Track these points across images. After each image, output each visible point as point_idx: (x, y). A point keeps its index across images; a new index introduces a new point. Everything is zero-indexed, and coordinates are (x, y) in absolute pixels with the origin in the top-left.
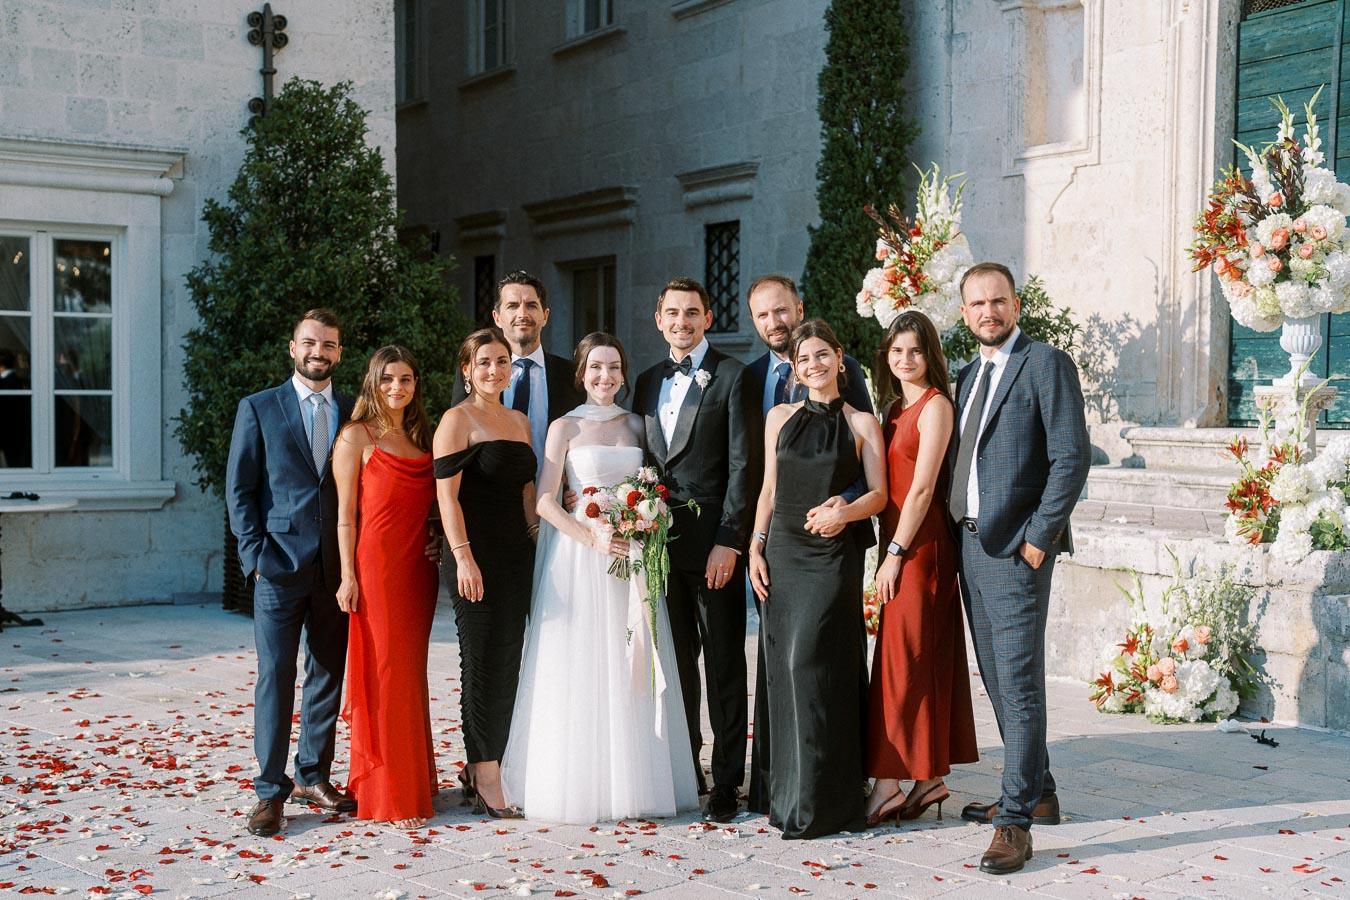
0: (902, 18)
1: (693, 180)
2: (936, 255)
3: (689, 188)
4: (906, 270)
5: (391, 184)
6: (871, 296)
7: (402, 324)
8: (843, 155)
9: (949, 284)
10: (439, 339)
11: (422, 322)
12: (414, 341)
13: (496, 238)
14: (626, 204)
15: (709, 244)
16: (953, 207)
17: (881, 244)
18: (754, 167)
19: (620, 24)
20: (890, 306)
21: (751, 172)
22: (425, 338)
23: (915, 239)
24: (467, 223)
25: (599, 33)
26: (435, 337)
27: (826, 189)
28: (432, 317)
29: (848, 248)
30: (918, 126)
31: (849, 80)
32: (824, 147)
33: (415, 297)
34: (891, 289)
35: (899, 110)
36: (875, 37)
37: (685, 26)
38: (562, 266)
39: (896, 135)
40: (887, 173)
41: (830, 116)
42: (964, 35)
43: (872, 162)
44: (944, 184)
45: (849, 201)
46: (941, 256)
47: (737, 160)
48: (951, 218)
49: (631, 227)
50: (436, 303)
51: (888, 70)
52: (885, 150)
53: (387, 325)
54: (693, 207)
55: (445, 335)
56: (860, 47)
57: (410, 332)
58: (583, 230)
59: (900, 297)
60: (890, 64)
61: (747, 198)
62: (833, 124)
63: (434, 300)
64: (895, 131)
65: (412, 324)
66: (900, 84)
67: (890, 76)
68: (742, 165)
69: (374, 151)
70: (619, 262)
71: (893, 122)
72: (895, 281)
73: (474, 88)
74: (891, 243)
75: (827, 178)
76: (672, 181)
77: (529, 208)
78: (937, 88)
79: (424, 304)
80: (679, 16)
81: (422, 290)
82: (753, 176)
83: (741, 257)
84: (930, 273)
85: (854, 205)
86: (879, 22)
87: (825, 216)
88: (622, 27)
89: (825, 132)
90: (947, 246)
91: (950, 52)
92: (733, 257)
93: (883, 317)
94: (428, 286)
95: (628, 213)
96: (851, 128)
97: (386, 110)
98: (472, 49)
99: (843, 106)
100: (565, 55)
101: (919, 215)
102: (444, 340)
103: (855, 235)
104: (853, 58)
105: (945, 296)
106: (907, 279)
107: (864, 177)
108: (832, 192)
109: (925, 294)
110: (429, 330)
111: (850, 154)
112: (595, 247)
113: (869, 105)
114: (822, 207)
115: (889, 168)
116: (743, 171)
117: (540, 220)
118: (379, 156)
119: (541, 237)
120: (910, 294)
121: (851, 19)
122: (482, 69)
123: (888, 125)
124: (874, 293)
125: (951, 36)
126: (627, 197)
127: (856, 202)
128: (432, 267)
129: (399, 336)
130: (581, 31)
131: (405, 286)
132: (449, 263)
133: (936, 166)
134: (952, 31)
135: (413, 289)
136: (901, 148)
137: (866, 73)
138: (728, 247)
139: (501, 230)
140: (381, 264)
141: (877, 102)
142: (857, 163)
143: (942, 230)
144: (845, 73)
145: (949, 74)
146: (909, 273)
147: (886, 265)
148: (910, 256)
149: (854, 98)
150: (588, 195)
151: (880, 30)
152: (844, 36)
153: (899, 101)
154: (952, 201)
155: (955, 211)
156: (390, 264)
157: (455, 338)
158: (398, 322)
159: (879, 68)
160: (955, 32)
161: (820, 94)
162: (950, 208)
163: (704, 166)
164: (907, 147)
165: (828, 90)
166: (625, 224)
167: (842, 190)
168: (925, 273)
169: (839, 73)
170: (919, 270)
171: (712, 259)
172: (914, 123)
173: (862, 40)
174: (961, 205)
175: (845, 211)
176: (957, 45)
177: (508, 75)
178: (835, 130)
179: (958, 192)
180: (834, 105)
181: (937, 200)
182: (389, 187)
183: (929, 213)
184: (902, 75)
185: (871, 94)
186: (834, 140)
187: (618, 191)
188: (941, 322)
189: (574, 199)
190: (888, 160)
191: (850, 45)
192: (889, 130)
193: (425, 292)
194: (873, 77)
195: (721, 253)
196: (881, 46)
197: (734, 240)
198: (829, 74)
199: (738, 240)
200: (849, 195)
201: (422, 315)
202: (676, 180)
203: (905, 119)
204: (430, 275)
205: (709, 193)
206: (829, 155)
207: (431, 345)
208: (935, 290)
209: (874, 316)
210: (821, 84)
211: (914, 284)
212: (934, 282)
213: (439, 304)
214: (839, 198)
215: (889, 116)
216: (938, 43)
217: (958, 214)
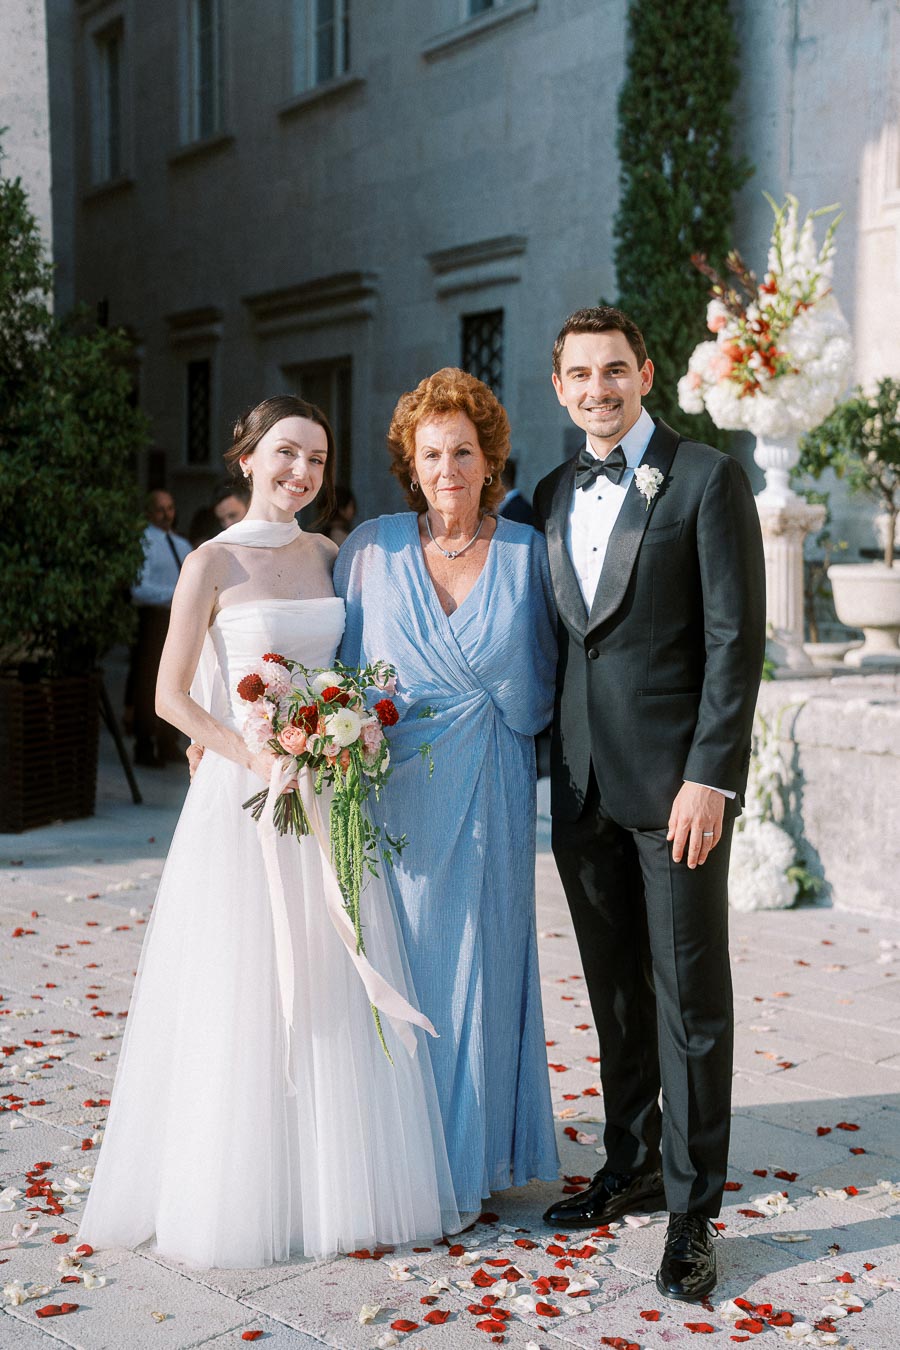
0: (731, 18)
1: (445, 260)
2: (797, 322)
3: (441, 270)
4: (754, 342)
5: (37, 229)
6: (701, 383)
7: (46, 419)
8: (652, 203)
9: (816, 364)
10: (100, 442)
11: (75, 418)
12: (63, 444)
13: (213, 339)
14: (365, 293)
15: (466, 339)
16: (822, 255)
17: (715, 310)
18: (524, 240)
19: (360, 69)
20: (730, 394)
21: (518, 247)
22: (80, 440)
23: (767, 300)
24: (179, 322)
25: (333, 85)
26: (95, 439)
27: (624, 251)
28: (92, 413)
29: (656, 327)
30: (750, 165)
31: (660, 102)
32: (623, 196)
33: (65, 383)
34: (733, 369)
35: (725, 144)
36: (696, 42)
37: (439, 69)
38: (290, 371)
39: (722, 177)
40: (709, 228)
41: (632, 149)
42: (813, 40)
43: (688, 212)
44: (808, 223)
45: (658, 264)
46: (805, 324)
47: (501, 233)
48: (818, 270)
49: (371, 325)
50: (97, 393)
51: (712, 90)
52: (706, 197)
53: (26, 423)
54: (446, 294)
55: (112, 435)
56: (674, 56)
57: (58, 431)
58: (312, 328)
59: (747, 381)
60: (715, 80)
61: (512, 280)
62: (637, 163)
63: (94, 389)
64: (719, 171)
65: (62, 422)
66: (727, 108)
67: (715, 96)
68: (508, 239)
69: (11, 185)
70: (356, 364)
71: (719, 158)
72: (739, 358)
73: (186, 161)
74: (730, 307)
75: (629, 235)
76: (421, 264)
77: (250, 302)
78: (773, 115)
79: (81, 396)
80: (430, 57)
81: (76, 374)
82: (519, 253)
83: (507, 355)
84: (788, 345)
85: (664, 269)
86: (700, 21)
87: (623, 286)
88: (361, 76)
89: (626, 176)
90: (811, 310)
91: (793, 63)
92: (496, 355)
93: (720, 411)
94: (86, 369)
95: (367, 304)
96: (660, 167)
97: (36, 134)
98: (184, 113)
99: (649, 137)
100: (294, 114)
101: (773, 265)
102: (109, 444)
103: (666, 310)
104: (664, 72)
105: (810, 382)
106: (756, 355)
107: (677, 231)
108: (635, 254)
109: (782, 378)
110: (86, 429)
111: (660, 202)
112: (326, 346)
113: (685, 135)
114: (621, 274)
115: (711, 222)
116: (509, 247)
117: (263, 316)
118: (21, 192)
119: (264, 337)
120: (760, 377)
121: (664, 16)
122: (196, 136)
123: (711, 163)
124: (707, 377)
125: (795, 42)
126: (367, 284)
127: (668, 266)
128: (92, 344)
129: (43, 437)
130: (312, 82)
131: (53, 368)
132: (115, 339)
133: (793, 199)
134: (796, 36)
135: (64, 374)
136: (726, 194)
137: (683, 92)
138: (489, 342)
139: (218, 329)
140: (25, 344)
141: (698, 131)
142: (670, 212)
143: (806, 288)
144: (654, 94)
145: (791, 94)
146: (758, 348)
147: (721, 338)
148: (761, 322)
149: (666, 126)
150: (321, 284)
151: (702, 33)
152: (653, 40)
153: (725, 131)
154: (819, 247)
155: (825, 259)
156: (36, 338)
157: (123, 442)
158: (42, 418)
159: (702, 84)
160: (803, 35)
161: (621, 121)
162: (817, 256)
163: (459, 242)
164: (734, 194)
165: (629, 115)
166: (364, 317)
167: (648, 249)
168: (781, 348)
169: (646, 93)
170: (772, 345)
171: (469, 358)
172: (744, 160)
173: (678, 46)
174: (832, 252)
175: (651, 277)
176: (804, 55)
177: (224, 144)
178: (641, 169)
179: (829, 232)
180: (637, 137)
181: (796, 247)
182: (33, 233)
183: (788, 261)
184: (728, 97)
185: (689, 123)
186: (640, 181)
187: (355, 277)
188: (802, 419)
189: (301, 289)
190: (710, 211)
191: (661, 52)
192: (713, 170)
193: (84, 378)
194: (691, 100)
195: (480, 349)
196: (704, 54)
197: (497, 336)
198: (632, 93)
199: (501, 333)
200: (658, 256)
201: (77, 410)
202: (426, 263)
203: (734, 156)
204: (87, 353)
205: (466, 275)
206: (630, 205)
207: (89, 450)
208: (796, 372)
209: (706, 412)
210: (623, 108)
211: (767, 362)
212: (795, 360)
213: (101, 395)
214: (645, 260)
215: (711, 153)
216: (775, 52)
217: (829, 264)
